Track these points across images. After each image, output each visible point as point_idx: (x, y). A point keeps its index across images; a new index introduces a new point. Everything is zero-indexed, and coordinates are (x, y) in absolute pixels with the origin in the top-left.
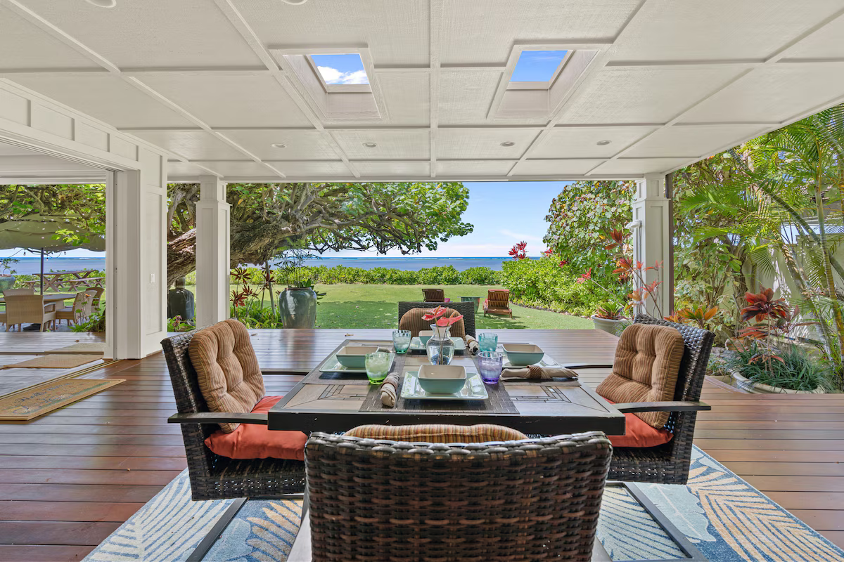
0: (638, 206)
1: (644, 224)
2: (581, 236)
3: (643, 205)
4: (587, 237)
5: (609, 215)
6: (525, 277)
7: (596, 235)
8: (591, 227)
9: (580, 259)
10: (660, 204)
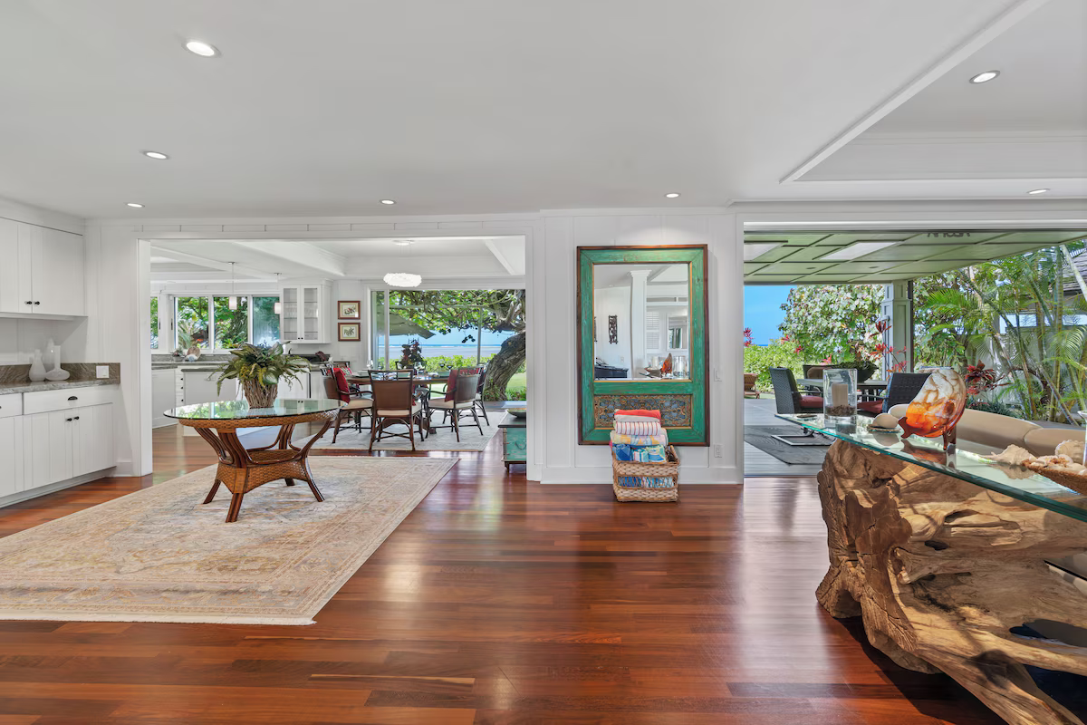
0: (886, 304)
1: (891, 318)
2: (825, 324)
3: (891, 304)
4: (830, 326)
5: (853, 308)
6: (759, 363)
7: (838, 324)
8: (834, 317)
9: (821, 345)
10: (904, 303)
